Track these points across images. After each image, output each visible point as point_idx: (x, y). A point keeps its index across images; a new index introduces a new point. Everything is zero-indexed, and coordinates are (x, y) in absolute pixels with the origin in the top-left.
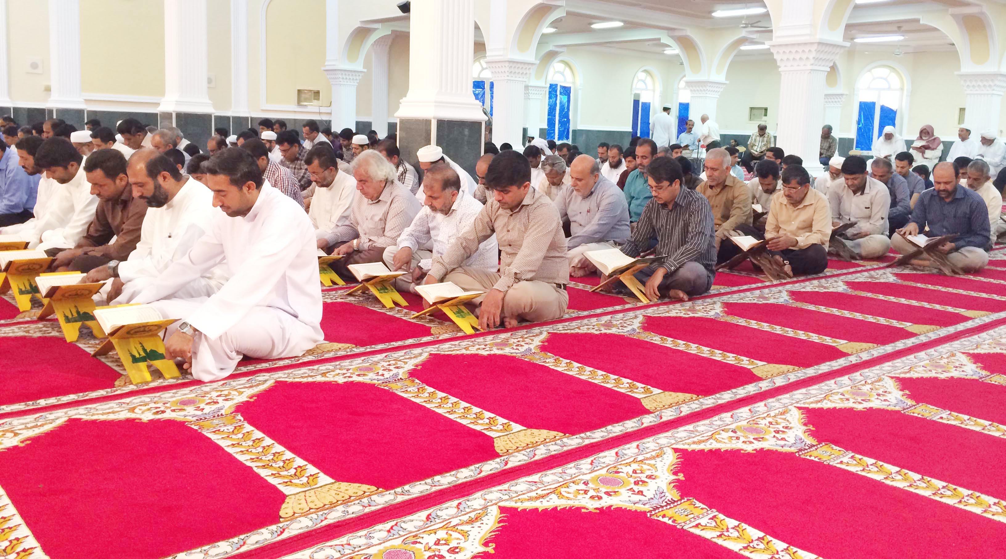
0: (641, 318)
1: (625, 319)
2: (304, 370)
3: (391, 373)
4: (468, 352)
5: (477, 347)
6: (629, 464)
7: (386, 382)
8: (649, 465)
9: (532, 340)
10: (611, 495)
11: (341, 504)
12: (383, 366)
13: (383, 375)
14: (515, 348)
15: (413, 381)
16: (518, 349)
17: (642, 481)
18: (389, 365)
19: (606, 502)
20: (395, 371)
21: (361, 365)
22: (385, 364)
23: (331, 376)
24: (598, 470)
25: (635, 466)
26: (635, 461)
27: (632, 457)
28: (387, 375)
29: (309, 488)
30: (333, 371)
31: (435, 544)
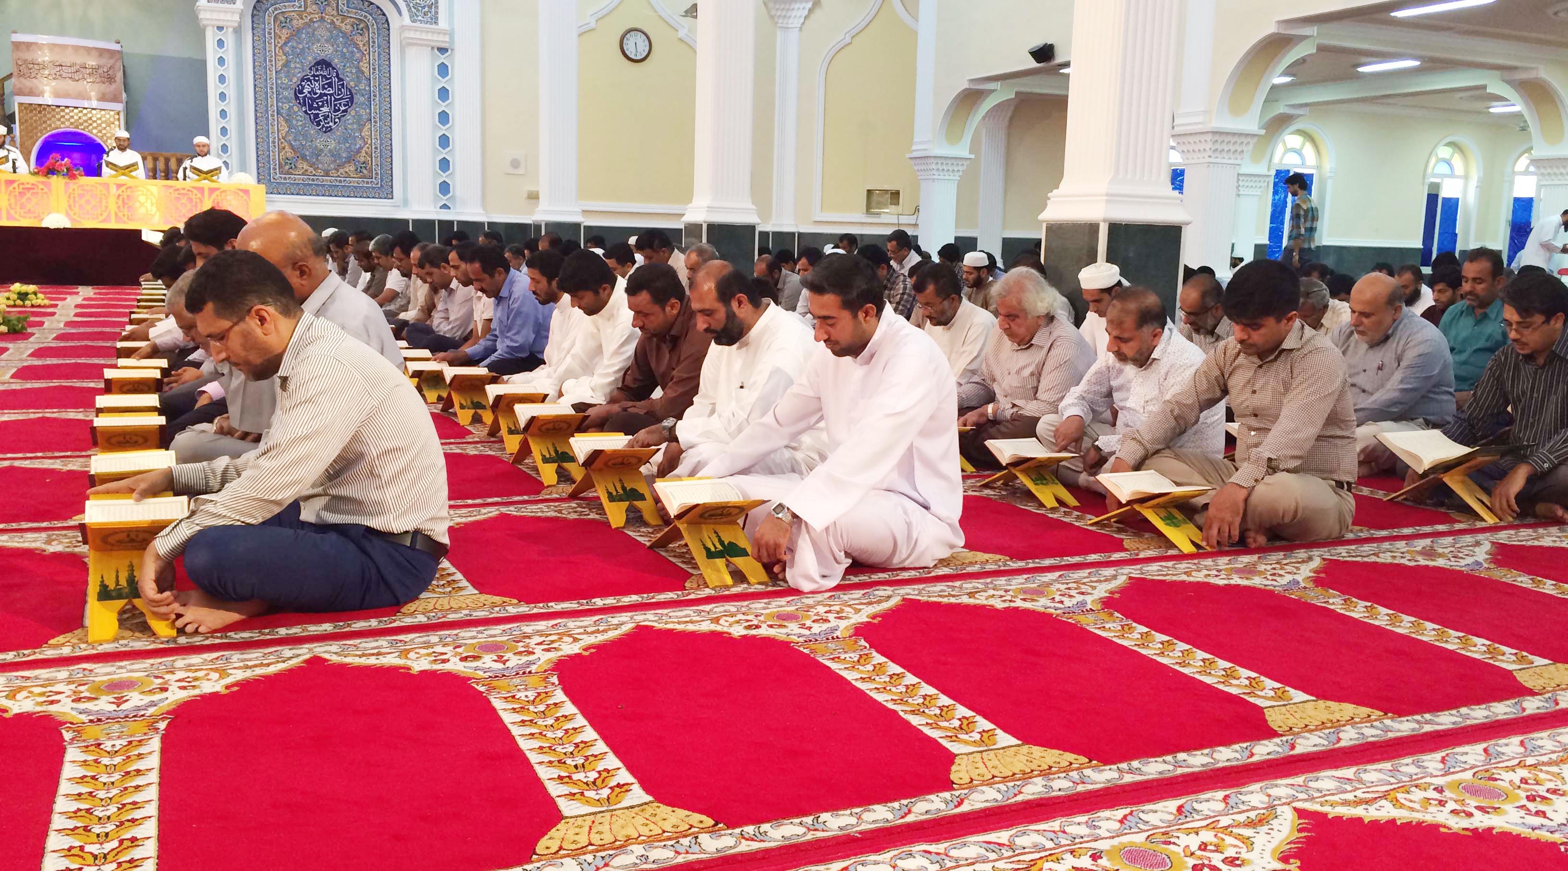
0: (1487, 546)
1: (1457, 546)
2: (939, 587)
3: (1074, 601)
4: (1191, 579)
5: (1205, 572)
6: (1512, 769)
7: (1068, 612)
8: (1548, 772)
9: (1298, 568)
10: (1488, 813)
11: (1039, 775)
12: (1058, 590)
13: (1062, 602)
14: (1270, 578)
15: (1111, 615)
16: (1275, 580)
17: (1539, 796)
18: (1069, 589)
19: (1481, 821)
20: (1080, 598)
21: (1024, 586)
22: (1063, 587)
23: (983, 598)
24: (1457, 772)
25: (1523, 773)
26: (1522, 764)
27: (1514, 758)
28: (1068, 602)
29: (986, 748)
30: (985, 591)
31: (1200, 848)
